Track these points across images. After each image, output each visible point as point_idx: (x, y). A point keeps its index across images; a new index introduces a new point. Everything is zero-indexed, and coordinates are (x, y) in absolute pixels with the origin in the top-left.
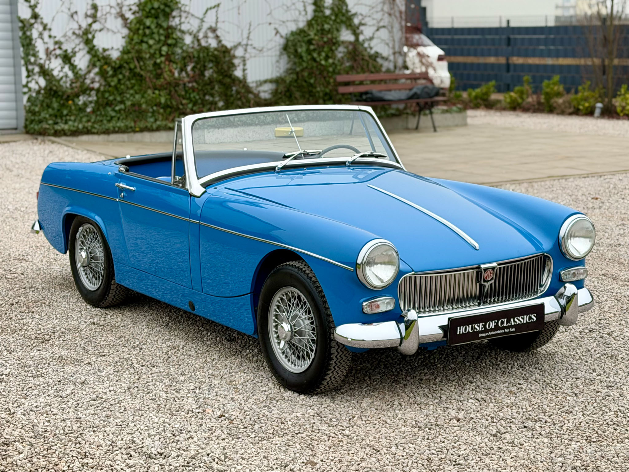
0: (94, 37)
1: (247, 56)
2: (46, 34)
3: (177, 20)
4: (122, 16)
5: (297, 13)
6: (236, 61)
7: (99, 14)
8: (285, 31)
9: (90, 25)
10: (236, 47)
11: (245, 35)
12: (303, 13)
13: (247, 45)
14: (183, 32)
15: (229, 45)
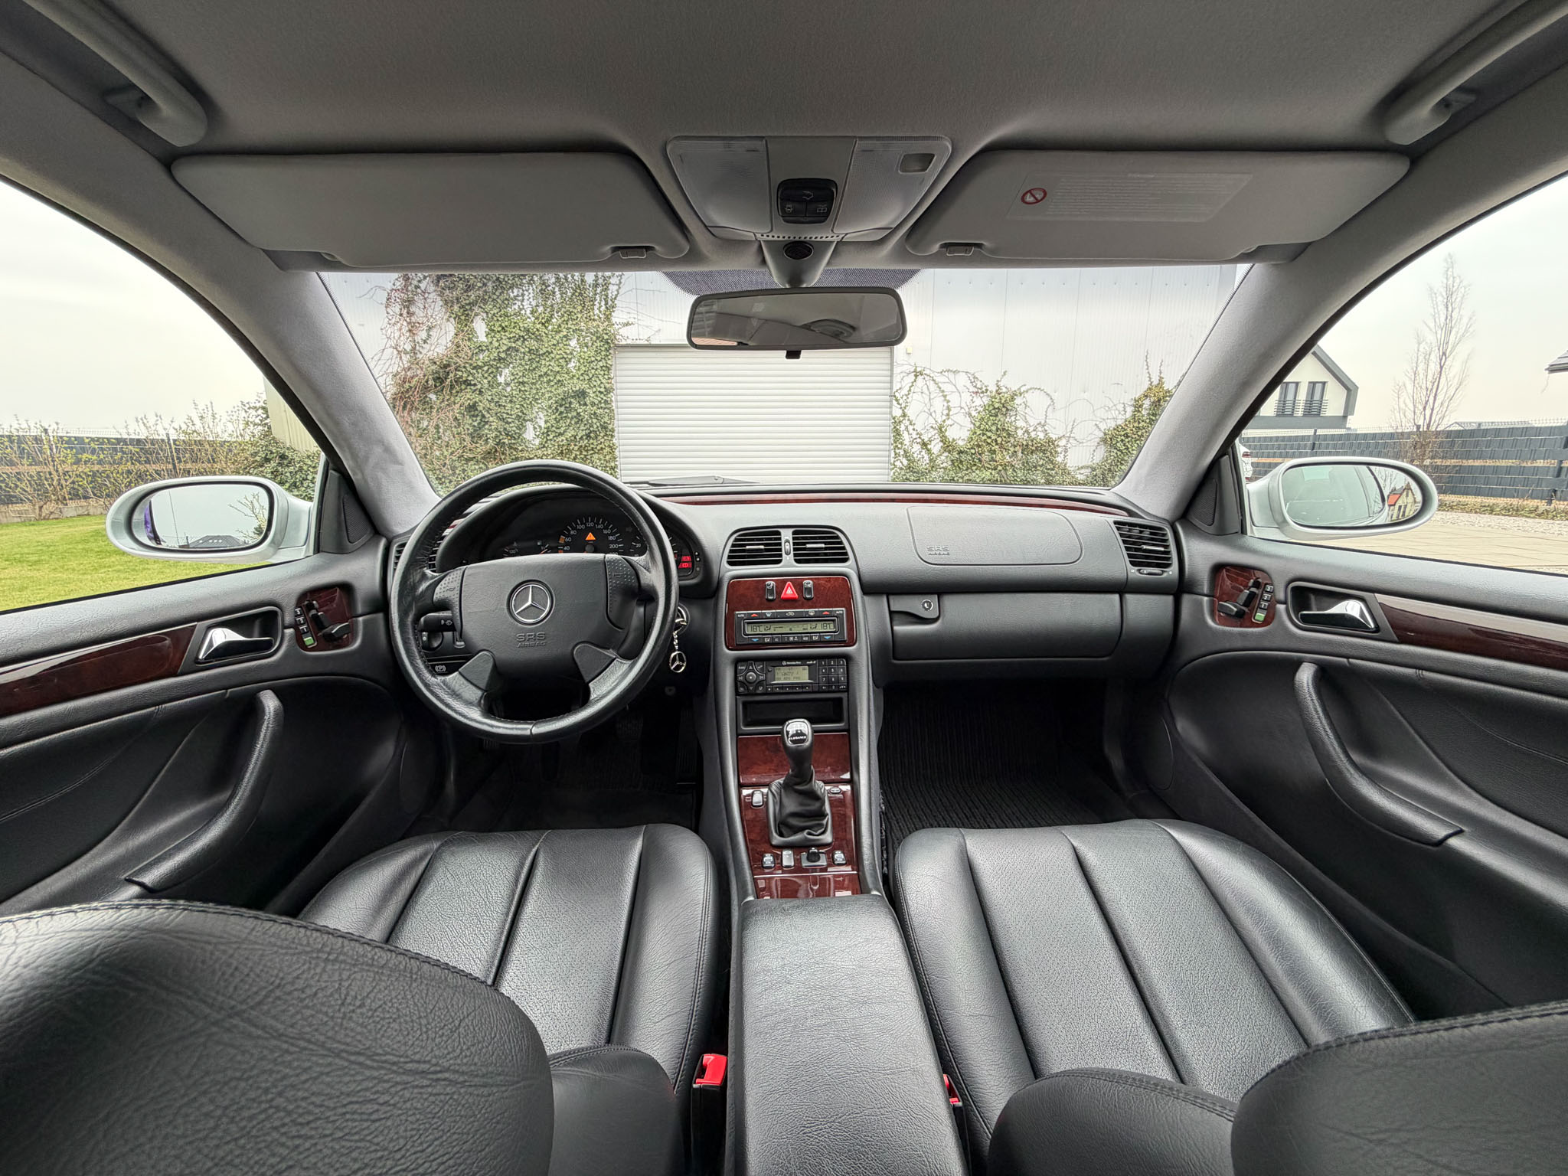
0: (946, 430)
1: (1069, 445)
2: (911, 428)
3: (1013, 418)
4: (970, 415)
5: (1117, 412)
6: (1059, 450)
7: (951, 413)
8: (1103, 426)
9: (944, 421)
10: (1060, 438)
11: (1069, 429)
12: (1123, 413)
13: (1069, 437)
14: (1016, 428)
15: (1054, 437)
